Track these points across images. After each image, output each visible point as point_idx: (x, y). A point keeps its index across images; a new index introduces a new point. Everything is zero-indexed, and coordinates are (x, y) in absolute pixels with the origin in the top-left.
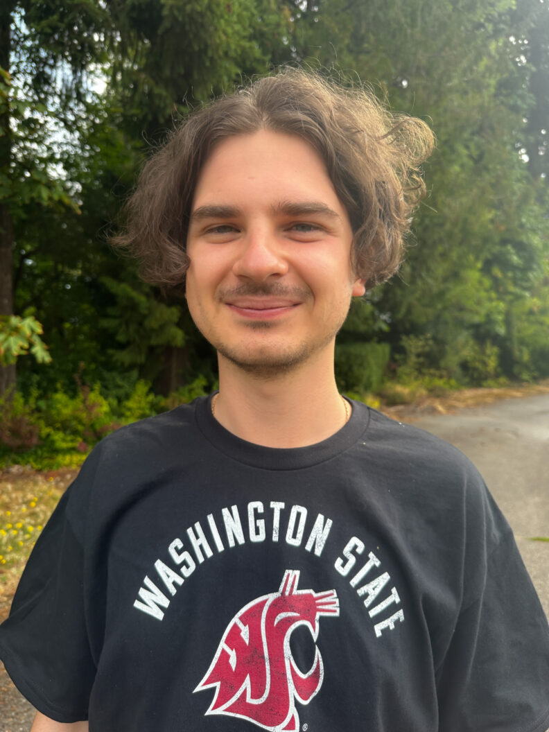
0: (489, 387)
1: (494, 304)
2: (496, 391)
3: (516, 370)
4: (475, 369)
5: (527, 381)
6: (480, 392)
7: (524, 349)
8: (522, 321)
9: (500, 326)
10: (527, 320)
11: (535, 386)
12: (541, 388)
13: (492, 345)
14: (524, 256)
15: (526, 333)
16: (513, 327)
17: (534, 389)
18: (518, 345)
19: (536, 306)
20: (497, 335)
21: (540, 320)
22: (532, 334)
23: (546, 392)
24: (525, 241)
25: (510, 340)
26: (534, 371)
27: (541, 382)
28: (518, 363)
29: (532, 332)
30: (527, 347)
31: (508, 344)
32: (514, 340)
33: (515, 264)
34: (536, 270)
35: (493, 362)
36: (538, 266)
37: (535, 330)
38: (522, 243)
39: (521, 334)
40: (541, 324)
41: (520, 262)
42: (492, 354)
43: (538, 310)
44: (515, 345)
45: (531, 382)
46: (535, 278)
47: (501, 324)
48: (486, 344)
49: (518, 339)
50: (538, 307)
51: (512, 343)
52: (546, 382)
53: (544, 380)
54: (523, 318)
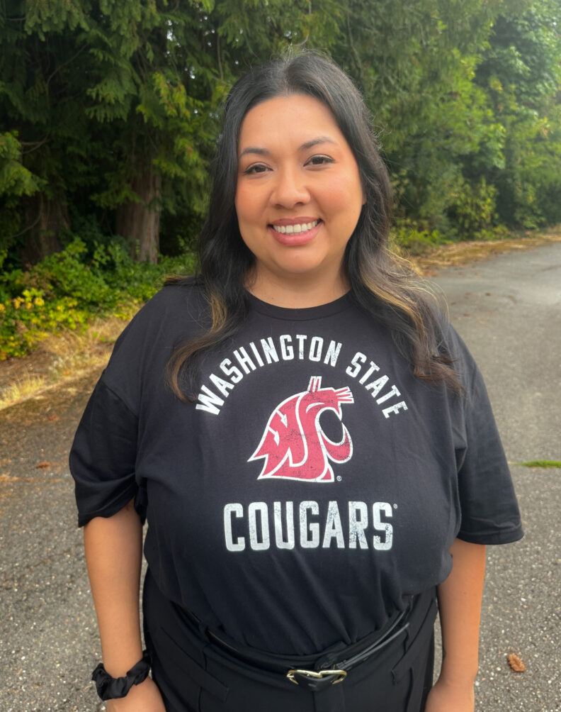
0: (483, 239)
1: (492, 127)
2: (491, 243)
3: (518, 216)
4: (466, 216)
5: (532, 229)
6: (471, 245)
7: (530, 187)
8: (527, 150)
9: (499, 157)
10: (534, 149)
11: (541, 235)
12: (549, 237)
13: (488, 183)
14: (533, 60)
15: (533, 166)
16: (516, 159)
17: (540, 238)
18: (522, 182)
19: (546, 128)
20: (495, 168)
21: (550, 148)
22: (541, 167)
23: (555, 242)
24: (534, 39)
25: (512, 176)
26: (541, 216)
27: (550, 230)
28: (522, 206)
29: (541, 163)
30: (534, 184)
31: (509, 181)
32: (517, 176)
33: (521, 72)
34: (547, 80)
35: (489, 205)
36: (551, 74)
37: (545, 162)
38: (531, 41)
39: (527, 167)
40: (552, 153)
41: (528, 69)
42: (489, 195)
43: (549, 133)
44: (519, 183)
45: (538, 229)
46: (546, 91)
47: (500, 154)
48: (481, 183)
49: (522, 174)
50: (549, 130)
51: (514, 180)
52: (555, 230)
53: (552, 227)
54: (529, 145)
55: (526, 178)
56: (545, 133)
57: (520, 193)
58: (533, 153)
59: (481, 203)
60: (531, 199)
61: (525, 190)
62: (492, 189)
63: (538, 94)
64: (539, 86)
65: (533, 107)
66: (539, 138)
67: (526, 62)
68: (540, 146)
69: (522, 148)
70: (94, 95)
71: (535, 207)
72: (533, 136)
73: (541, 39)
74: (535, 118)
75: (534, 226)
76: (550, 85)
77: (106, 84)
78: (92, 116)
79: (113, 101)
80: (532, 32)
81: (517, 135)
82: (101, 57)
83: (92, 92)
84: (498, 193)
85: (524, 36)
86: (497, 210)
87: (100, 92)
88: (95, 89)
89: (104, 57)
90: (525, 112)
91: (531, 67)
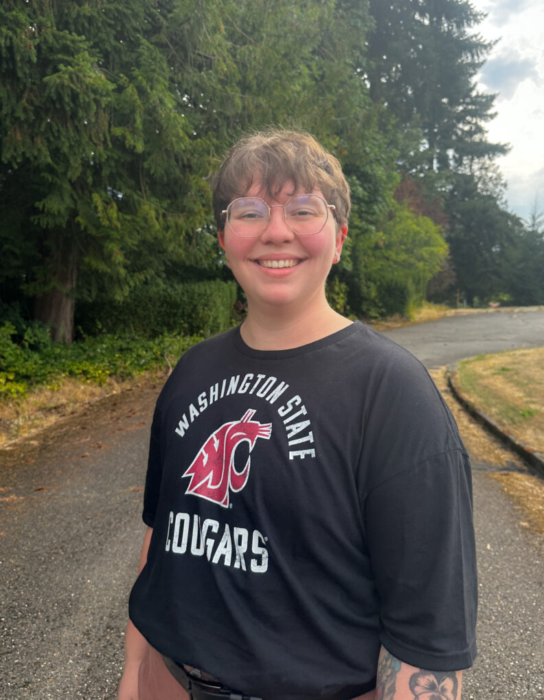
3: (364, 307)
5: (376, 318)
7: (372, 285)
8: (369, 256)
9: (348, 261)
10: (374, 255)
11: (383, 323)
12: (389, 324)
13: (341, 281)
14: (369, 188)
15: (374, 268)
16: (361, 263)
17: (382, 325)
18: (366, 281)
19: (382, 240)
20: (345, 270)
21: (386, 254)
22: (379, 269)
23: (394, 328)
24: (370, 172)
25: (358, 276)
26: (382, 307)
27: (389, 318)
28: (366, 300)
29: (379, 266)
30: (375, 282)
31: (356, 280)
32: (362, 276)
33: (361, 196)
34: (381, 203)
35: (342, 298)
36: (383, 198)
37: (382, 265)
38: (367, 173)
39: (369, 270)
40: (387, 259)
41: (366, 194)
42: (341, 291)
43: (384, 244)
44: (364, 281)
45: (380, 318)
46: (381, 211)
47: (349, 259)
48: (335, 281)
49: (365, 274)
50: (384, 241)
51: (360, 279)
52: (393, 318)
53: (391, 316)
54: (370, 252)
55: (369, 279)
56: (381, 244)
57: (364, 290)
58: (373, 259)
59: (336, 297)
60: (373, 294)
61: (368, 287)
62: (343, 286)
63: (374, 213)
64: (375, 207)
65: (371, 223)
66: (377, 247)
67: (364, 189)
68: (378, 253)
69: (365, 254)
70: (41, 207)
71: (377, 300)
72: (373, 245)
73: (375, 172)
74: (374, 232)
75: (377, 315)
76: (383, 206)
77: (51, 199)
78: (36, 223)
79: (56, 213)
80: (368, 166)
81: (361, 244)
82: (50, 180)
83: (39, 205)
84: (348, 289)
85: (362, 169)
86: (348, 303)
87: (47, 205)
88: (42, 203)
89: (53, 179)
90: (366, 227)
91: (369, 193)
